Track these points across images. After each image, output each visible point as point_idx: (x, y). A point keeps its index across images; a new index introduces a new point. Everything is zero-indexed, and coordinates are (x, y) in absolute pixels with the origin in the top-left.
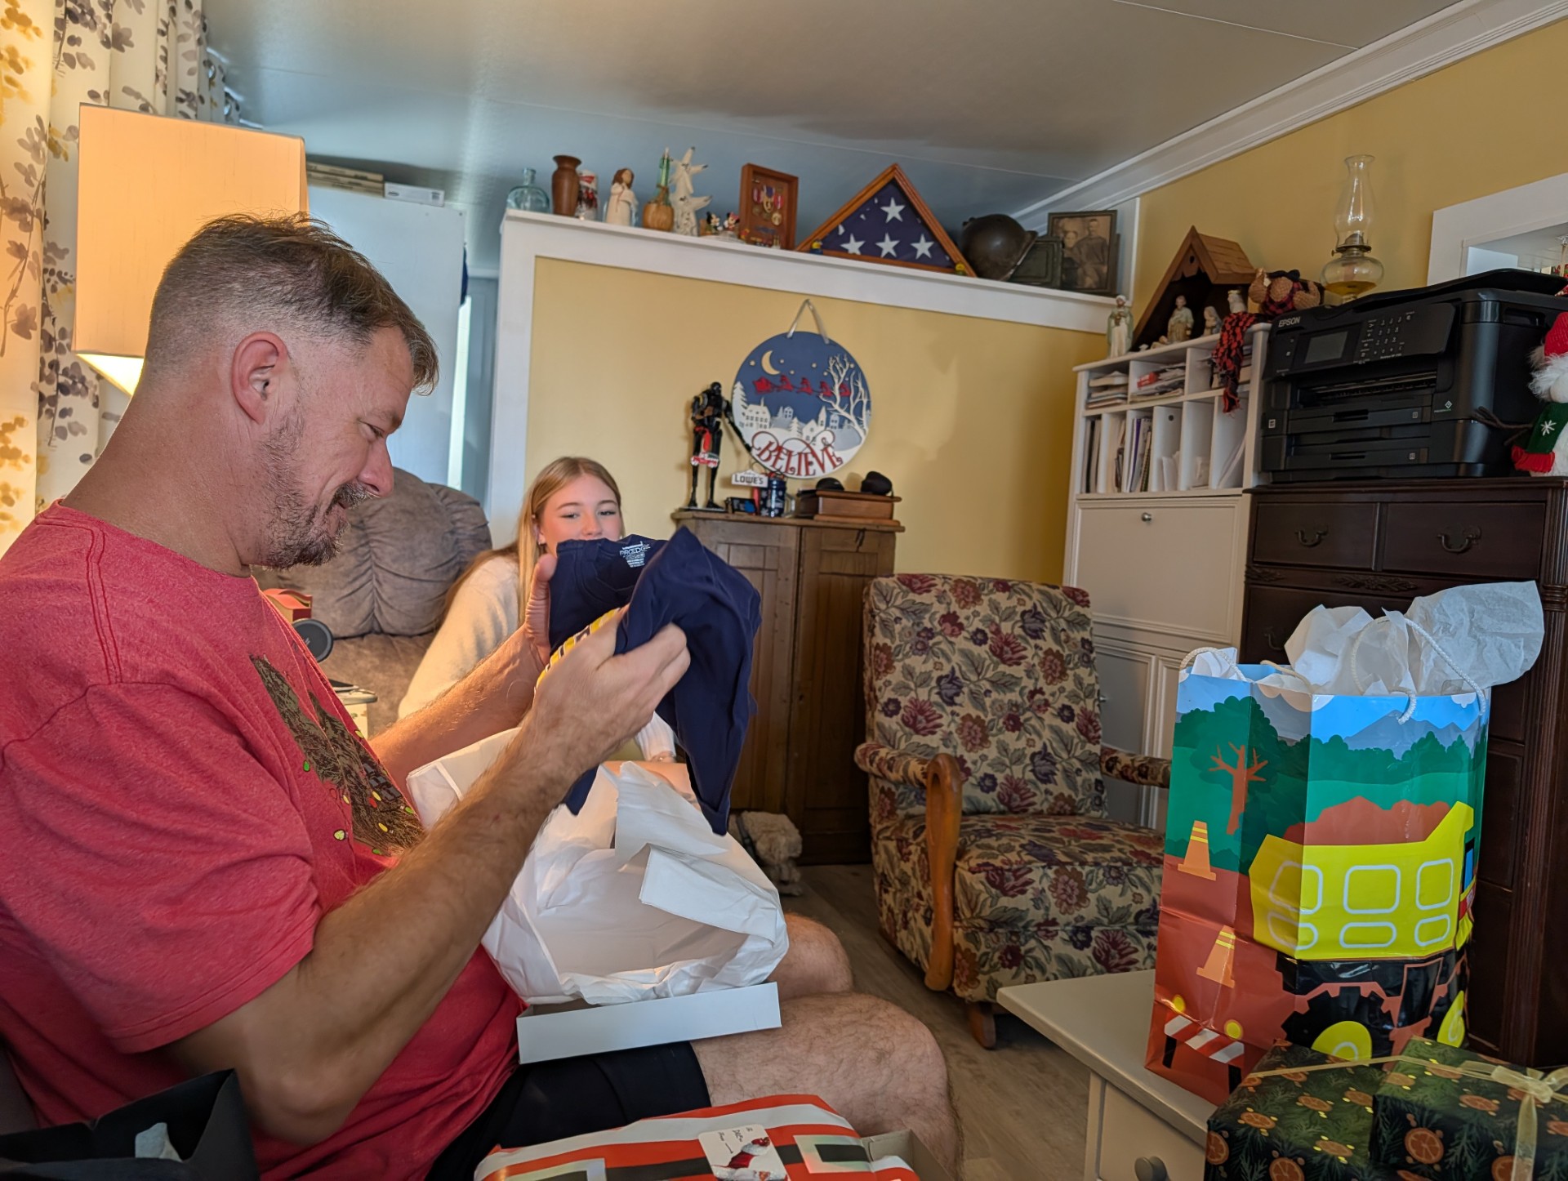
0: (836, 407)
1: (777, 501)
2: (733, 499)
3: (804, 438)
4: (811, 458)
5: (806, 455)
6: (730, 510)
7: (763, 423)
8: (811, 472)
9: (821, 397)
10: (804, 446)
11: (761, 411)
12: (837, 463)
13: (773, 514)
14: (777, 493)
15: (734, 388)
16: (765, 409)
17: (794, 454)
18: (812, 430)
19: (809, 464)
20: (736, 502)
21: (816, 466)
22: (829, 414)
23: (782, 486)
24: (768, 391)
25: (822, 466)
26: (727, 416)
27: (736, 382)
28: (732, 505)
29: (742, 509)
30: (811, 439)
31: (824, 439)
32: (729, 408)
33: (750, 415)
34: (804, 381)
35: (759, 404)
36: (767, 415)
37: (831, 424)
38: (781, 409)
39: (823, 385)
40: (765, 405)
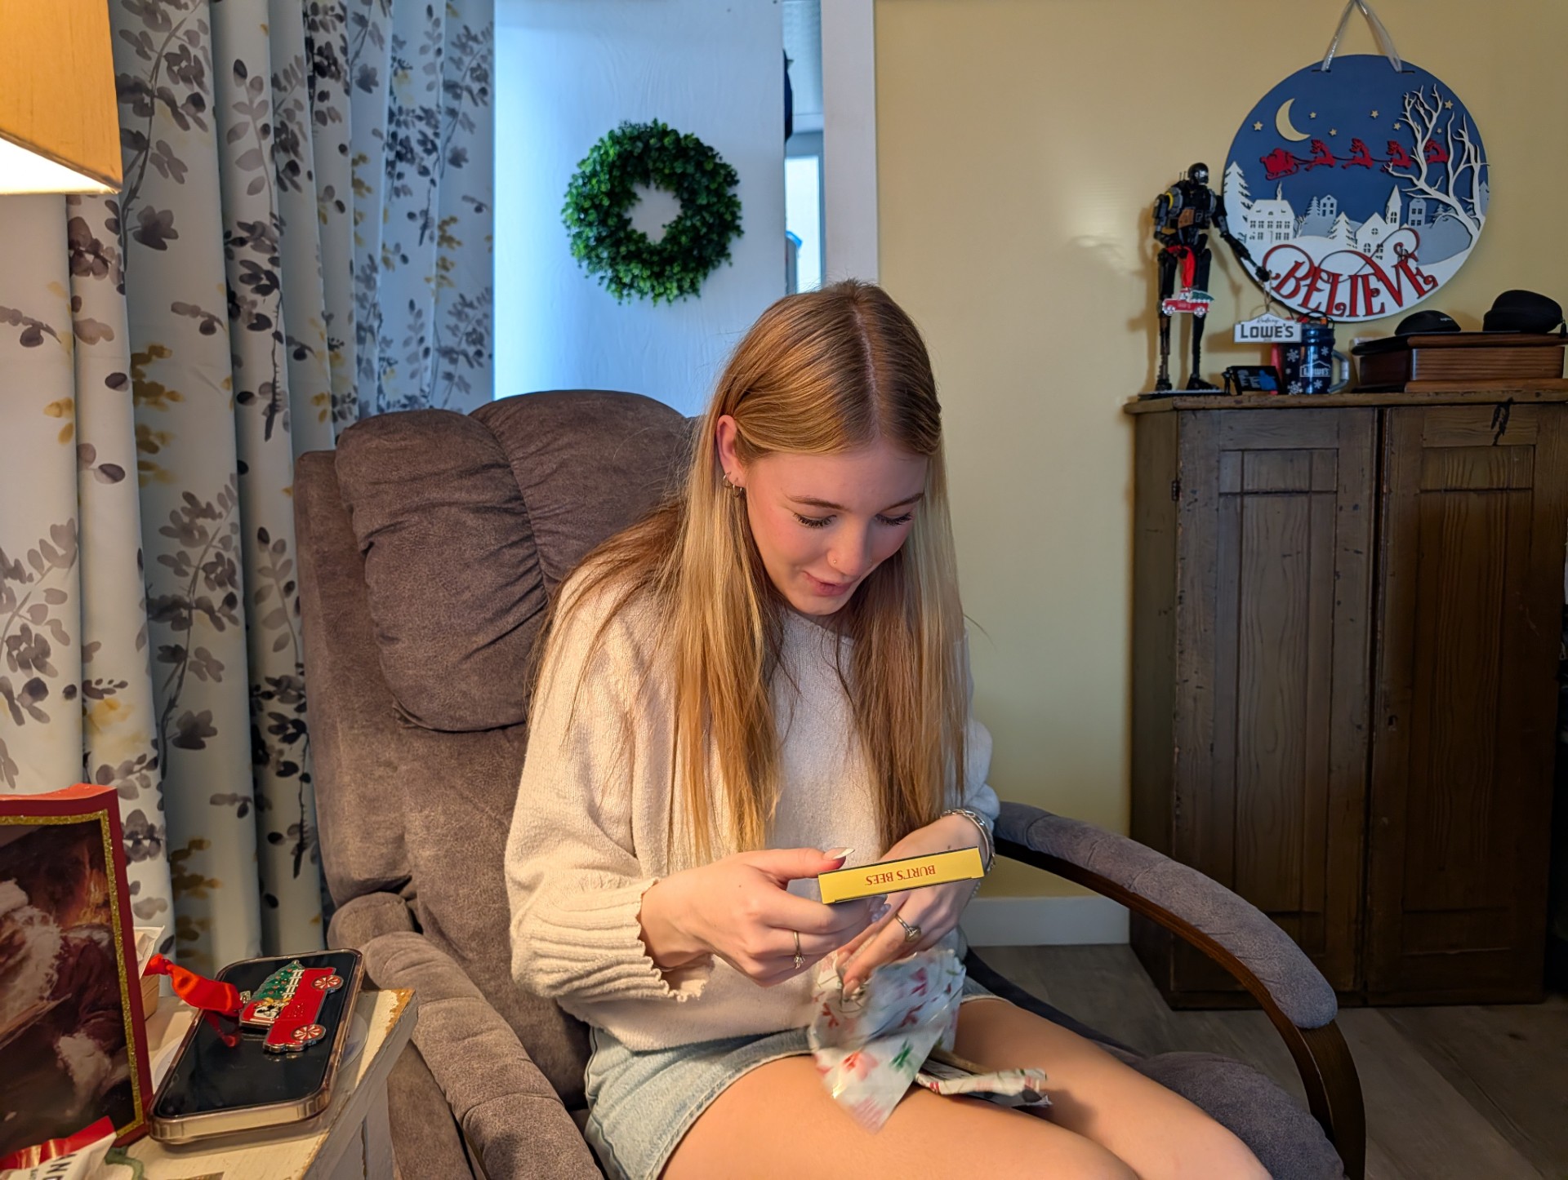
0: (1421, 184)
1: (1316, 366)
2: (1236, 369)
3: (1360, 249)
4: (1374, 283)
5: (1365, 278)
6: (1233, 391)
7: (1283, 231)
8: (1376, 308)
9: (1390, 170)
10: (1363, 262)
11: (1279, 209)
12: (1426, 288)
13: (1310, 390)
14: (1318, 352)
15: (1225, 176)
16: (1286, 205)
17: (1341, 279)
18: (1375, 232)
19: (1371, 293)
20: (1242, 375)
21: (1385, 296)
22: (1406, 198)
23: (1326, 338)
24: (1289, 172)
25: (1397, 296)
26: (1217, 225)
27: (1228, 165)
28: (1237, 381)
29: (1254, 385)
30: (1374, 248)
31: (1400, 245)
32: (1221, 211)
33: (1257, 218)
34: (1356, 145)
35: (1275, 198)
36: (1290, 216)
37: (1412, 217)
38: (1315, 202)
39: (1392, 148)
40: (1283, 198)
